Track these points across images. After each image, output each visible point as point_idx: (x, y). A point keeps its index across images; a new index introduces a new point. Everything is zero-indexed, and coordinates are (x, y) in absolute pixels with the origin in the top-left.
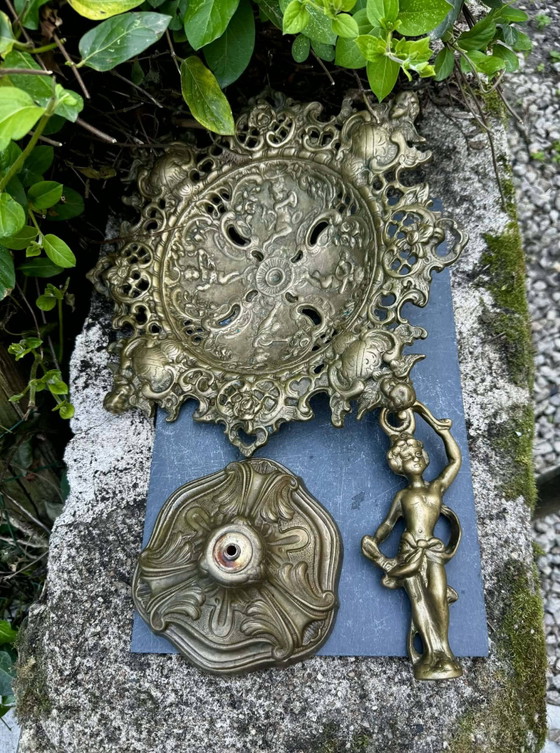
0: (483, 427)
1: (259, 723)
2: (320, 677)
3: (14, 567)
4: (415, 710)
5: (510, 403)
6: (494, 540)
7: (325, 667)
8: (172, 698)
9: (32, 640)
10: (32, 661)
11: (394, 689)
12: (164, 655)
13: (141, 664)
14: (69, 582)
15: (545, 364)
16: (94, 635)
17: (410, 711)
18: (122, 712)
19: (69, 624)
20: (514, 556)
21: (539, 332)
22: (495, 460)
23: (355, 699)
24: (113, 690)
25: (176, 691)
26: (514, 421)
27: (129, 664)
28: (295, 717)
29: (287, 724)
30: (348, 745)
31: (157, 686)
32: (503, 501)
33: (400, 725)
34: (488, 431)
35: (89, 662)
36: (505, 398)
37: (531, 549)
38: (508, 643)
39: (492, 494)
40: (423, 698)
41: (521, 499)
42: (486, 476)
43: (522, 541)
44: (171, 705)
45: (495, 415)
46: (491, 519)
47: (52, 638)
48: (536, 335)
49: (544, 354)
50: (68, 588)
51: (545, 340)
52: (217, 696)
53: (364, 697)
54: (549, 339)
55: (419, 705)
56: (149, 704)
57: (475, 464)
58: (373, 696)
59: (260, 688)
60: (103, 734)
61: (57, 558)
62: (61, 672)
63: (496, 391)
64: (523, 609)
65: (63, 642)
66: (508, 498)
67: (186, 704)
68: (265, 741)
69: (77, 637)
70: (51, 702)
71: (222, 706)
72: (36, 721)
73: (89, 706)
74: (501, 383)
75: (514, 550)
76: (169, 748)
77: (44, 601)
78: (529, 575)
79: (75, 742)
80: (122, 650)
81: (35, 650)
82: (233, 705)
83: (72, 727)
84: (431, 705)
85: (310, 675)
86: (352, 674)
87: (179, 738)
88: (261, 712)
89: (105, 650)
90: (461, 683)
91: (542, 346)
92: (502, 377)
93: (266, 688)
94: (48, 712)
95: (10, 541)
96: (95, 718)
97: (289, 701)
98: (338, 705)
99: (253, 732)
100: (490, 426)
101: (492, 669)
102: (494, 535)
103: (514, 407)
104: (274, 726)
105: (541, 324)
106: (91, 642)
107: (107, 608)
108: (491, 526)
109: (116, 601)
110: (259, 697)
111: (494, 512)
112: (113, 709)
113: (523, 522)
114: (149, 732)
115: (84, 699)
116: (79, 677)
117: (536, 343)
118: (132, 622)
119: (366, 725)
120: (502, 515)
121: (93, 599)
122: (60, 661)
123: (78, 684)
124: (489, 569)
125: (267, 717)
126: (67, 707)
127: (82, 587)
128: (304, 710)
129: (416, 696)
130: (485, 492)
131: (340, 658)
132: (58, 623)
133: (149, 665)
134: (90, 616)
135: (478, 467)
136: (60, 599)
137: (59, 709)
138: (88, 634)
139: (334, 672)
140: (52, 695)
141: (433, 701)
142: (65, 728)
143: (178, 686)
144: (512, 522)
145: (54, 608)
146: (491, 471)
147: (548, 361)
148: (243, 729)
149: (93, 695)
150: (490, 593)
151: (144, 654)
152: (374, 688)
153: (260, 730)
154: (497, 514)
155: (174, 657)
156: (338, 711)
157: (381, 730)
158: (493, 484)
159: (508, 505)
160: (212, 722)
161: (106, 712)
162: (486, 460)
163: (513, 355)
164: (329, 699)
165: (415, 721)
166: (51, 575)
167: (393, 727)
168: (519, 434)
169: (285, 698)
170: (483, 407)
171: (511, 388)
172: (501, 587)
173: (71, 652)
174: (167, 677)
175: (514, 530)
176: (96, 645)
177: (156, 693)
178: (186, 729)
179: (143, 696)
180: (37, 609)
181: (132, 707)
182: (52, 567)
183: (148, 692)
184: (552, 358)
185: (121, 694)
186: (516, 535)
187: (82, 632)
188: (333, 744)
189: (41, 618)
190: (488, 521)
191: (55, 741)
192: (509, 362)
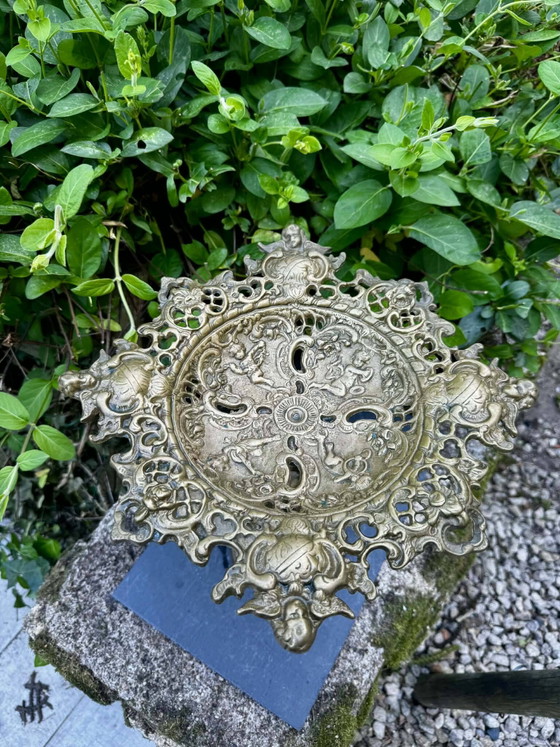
0: (385, 591)
1: (151, 681)
2: (198, 677)
3: (83, 514)
4: (238, 735)
5: (412, 586)
6: (348, 664)
7: (204, 673)
8: (116, 635)
9: (70, 558)
10: (63, 569)
11: (235, 714)
12: (126, 609)
13: (112, 606)
14: (105, 539)
15: (539, 592)
16: (100, 575)
17: (236, 733)
18: (88, 626)
19: (91, 561)
20: (355, 683)
21: (548, 563)
22: (380, 614)
23: (209, 703)
24: (91, 611)
25: (120, 633)
26: (407, 599)
27: (107, 602)
28: (171, 691)
29: (164, 693)
30: (189, 728)
31: (113, 624)
32: (369, 644)
33: (224, 737)
34: (388, 595)
35: (88, 588)
36: (411, 581)
37: (369, 685)
38: (316, 733)
39: (365, 636)
40: (247, 731)
41: (382, 650)
42: (368, 622)
43: (366, 676)
44: (113, 639)
45: (397, 588)
46: (355, 651)
47: (79, 563)
48: (543, 564)
49: (542, 583)
50: (102, 542)
51: (549, 572)
52: (138, 650)
53: (215, 706)
54: (553, 573)
55: (243, 734)
56: (103, 631)
57: (367, 611)
58: (220, 709)
59: (163, 662)
60: (71, 632)
61: (107, 522)
62: (73, 584)
63: (408, 573)
64: (339, 718)
65: (84, 569)
66: (373, 644)
67: (121, 644)
68: (147, 693)
69: (91, 570)
70: (58, 597)
71: (138, 657)
72: (45, 603)
73: (74, 611)
74: (415, 570)
75: (357, 679)
76: (98, 661)
77: (87, 541)
78: (357, 700)
79: (57, 625)
80: (108, 592)
81: (67, 564)
82: (143, 661)
83: (60, 617)
84: (249, 738)
85: (193, 672)
86: (216, 688)
87: (106, 660)
88: (156, 676)
89: (100, 587)
90: (274, 738)
91: (543, 576)
92: (418, 567)
93: (167, 664)
94: (54, 601)
95: (90, 498)
96: (74, 620)
97: (173, 680)
98: (198, 700)
99: (145, 683)
100: (391, 593)
101: (298, 742)
102: (350, 661)
103: (412, 591)
104: (157, 688)
105: (553, 558)
106: (96, 578)
107: (115, 565)
108: (352, 655)
109: (121, 564)
110: (159, 666)
111: (359, 647)
112: (84, 621)
113: (374, 665)
114: (94, 646)
115: (74, 606)
116: (79, 593)
117: (539, 570)
118: (122, 580)
119: (206, 723)
120: (363, 652)
121: (111, 555)
122: (75, 578)
123: (76, 596)
124: (334, 680)
125: (157, 681)
126: (64, 605)
127: (109, 546)
128: (177, 691)
129: (244, 726)
130: (361, 631)
131: (216, 674)
132: (87, 557)
133: (116, 609)
134: (104, 564)
135: (367, 615)
136: (95, 545)
137: (60, 603)
138: (97, 572)
139: (208, 679)
140: (61, 593)
141: (252, 737)
142: (57, 615)
143: (123, 631)
144: (366, 660)
145: (90, 548)
146: (374, 621)
147: (543, 591)
148: (140, 679)
149: (80, 606)
150: (326, 695)
151: (117, 602)
152: (224, 705)
153: (148, 685)
154: (361, 650)
155: (131, 613)
156: (196, 704)
157: (212, 732)
158: (369, 630)
159: (371, 649)
160: (128, 663)
161: (80, 620)
162: (374, 613)
163: (432, 557)
164: (195, 693)
165: (235, 741)
166: (98, 530)
167: (220, 736)
168: (404, 608)
169: (173, 676)
170: (393, 578)
171: (419, 578)
172: (334, 696)
173: (83, 576)
174: (121, 622)
175: (364, 666)
176: (97, 581)
177: (110, 627)
178: (113, 657)
179: (103, 624)
180: (82, 544)
181: (94, 626)
182: (102, 525)
183: (106, 623)
184: (547, 590)
185: (94, 615)
186: (364, 670)
187: (95, 570)
188: (181, 720)
189: (80, 549)
190: (352, 651)
191: (47, 619)
192: (427, 561)
